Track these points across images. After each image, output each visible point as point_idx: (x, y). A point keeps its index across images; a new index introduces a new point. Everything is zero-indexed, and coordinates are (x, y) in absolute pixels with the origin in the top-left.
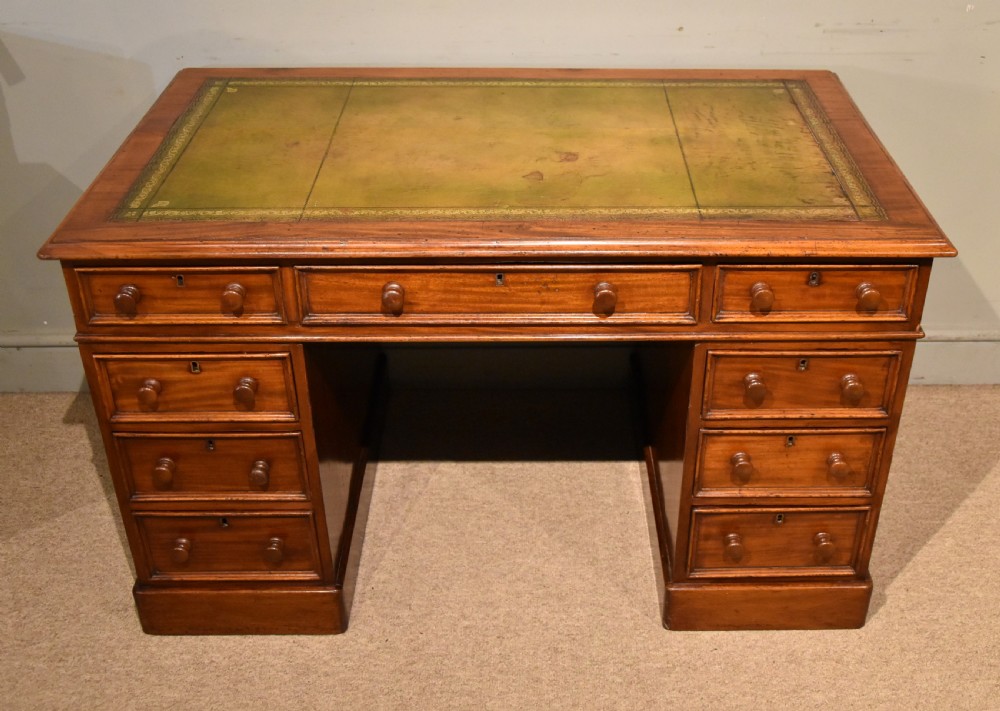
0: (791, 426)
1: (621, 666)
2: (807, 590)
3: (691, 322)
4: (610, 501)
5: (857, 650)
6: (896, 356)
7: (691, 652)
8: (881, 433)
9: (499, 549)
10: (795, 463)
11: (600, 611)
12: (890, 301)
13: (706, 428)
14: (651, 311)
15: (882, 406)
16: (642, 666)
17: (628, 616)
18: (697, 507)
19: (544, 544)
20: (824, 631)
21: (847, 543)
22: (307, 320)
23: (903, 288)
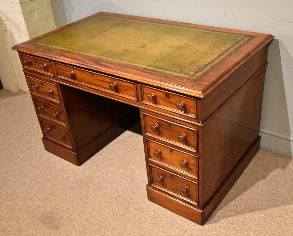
0: (170, 145)
2: (182, 204)
7: (148, 208)
13: (147, 138)
16: (132, 205)
18: (149, 163)
20: (190, 221)
22: (58, 77)
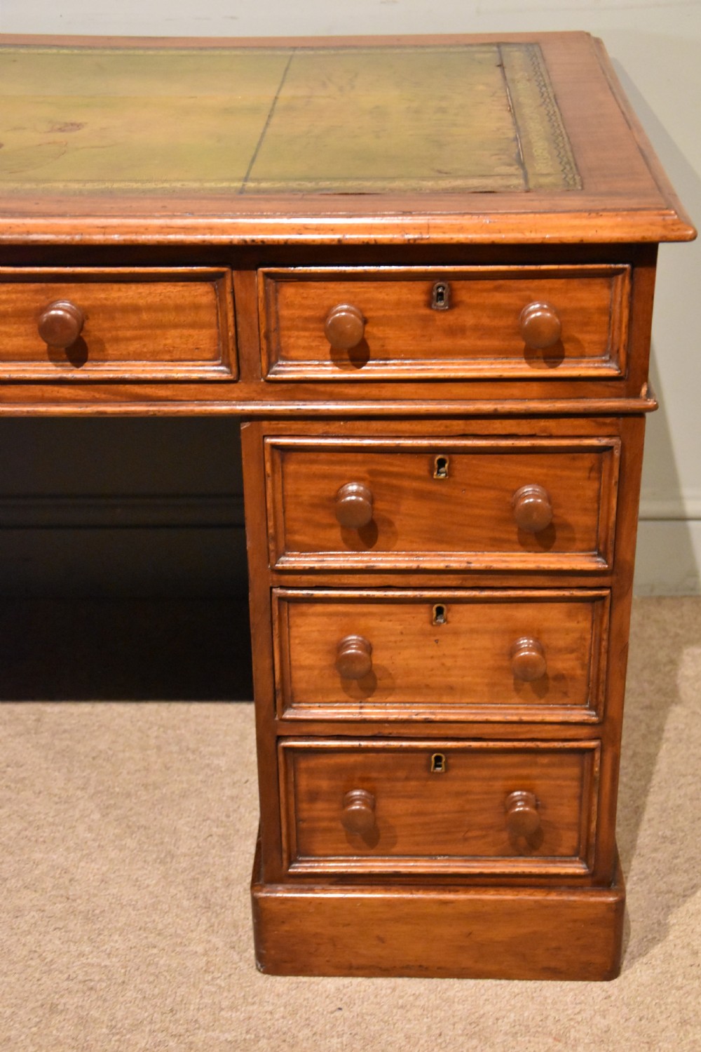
0: (432, 583)
1: (160, 1036)
2: (502, 901)
3: (225, 376)
4: (222, 762)
5: (598, 1018)
6: (608, 449)
7: (294, 1013)
8: (602, 598)
9: (10, 838)
10: (454, 656)
11: (152, 938)
12: (586, 338)
13: (282, 587)
14: (155, 357)
15: (597, 548)
16: (200, 1037)
17: (200, 949)
18: (286, 738)
19: (90, 829)
20: (545, 983)
21: (566, 811)
23: (608, 312)
